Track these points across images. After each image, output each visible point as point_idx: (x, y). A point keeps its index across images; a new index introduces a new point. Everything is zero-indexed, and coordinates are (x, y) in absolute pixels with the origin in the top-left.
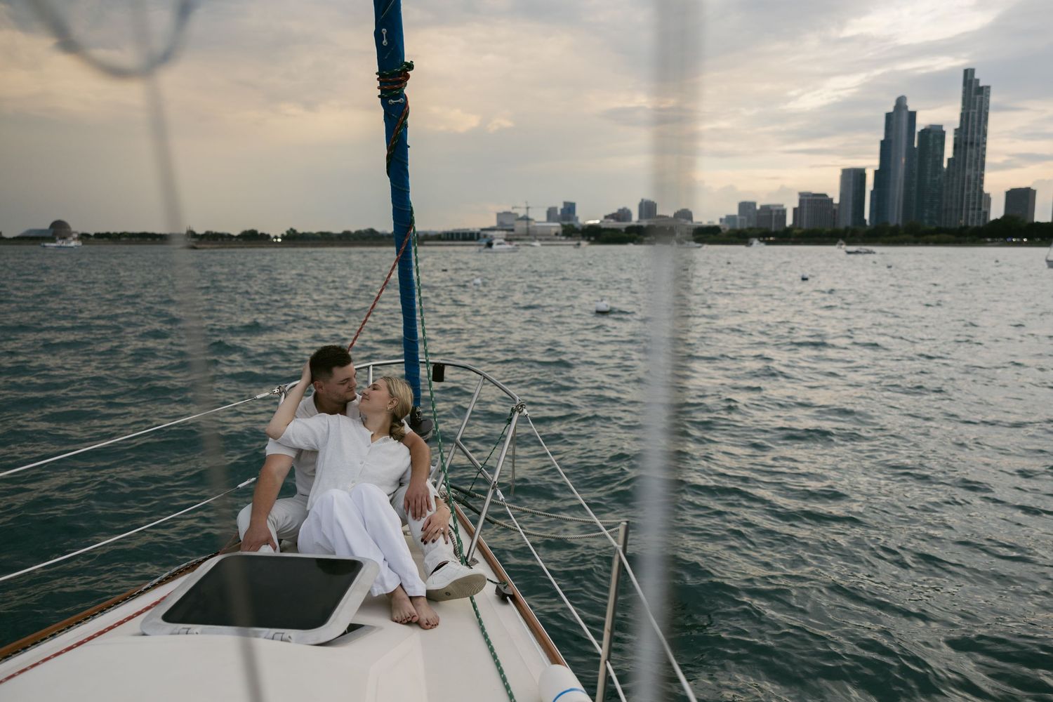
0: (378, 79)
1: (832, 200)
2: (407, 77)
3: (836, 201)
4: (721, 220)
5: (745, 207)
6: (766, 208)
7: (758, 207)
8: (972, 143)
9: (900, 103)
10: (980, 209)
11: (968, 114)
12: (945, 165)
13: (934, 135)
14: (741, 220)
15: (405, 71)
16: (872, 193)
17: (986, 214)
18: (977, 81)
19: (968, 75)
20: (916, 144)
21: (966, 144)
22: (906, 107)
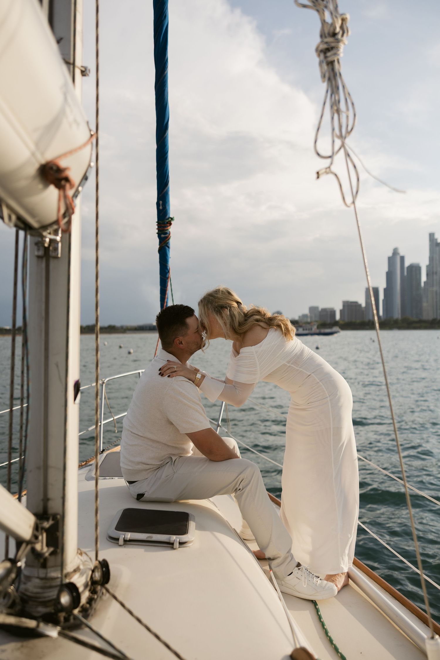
0: (157, 225)
1: (360, 305)
2: (171, 224)
3: (364, 305)
4: (299, 317)
5: (312, 309)
6: (324, 310)
7: (320, 309)
8: (436, 273)
9: (395, 252)
11: (433, 257)
13: (415, 269)
14: (311, 317)
15: (170, 221)
16: (383, 301)
18: (436, 240)
19: (432, 236)
20: (406, 273)
21: (433, 273)
22: (399, 254)
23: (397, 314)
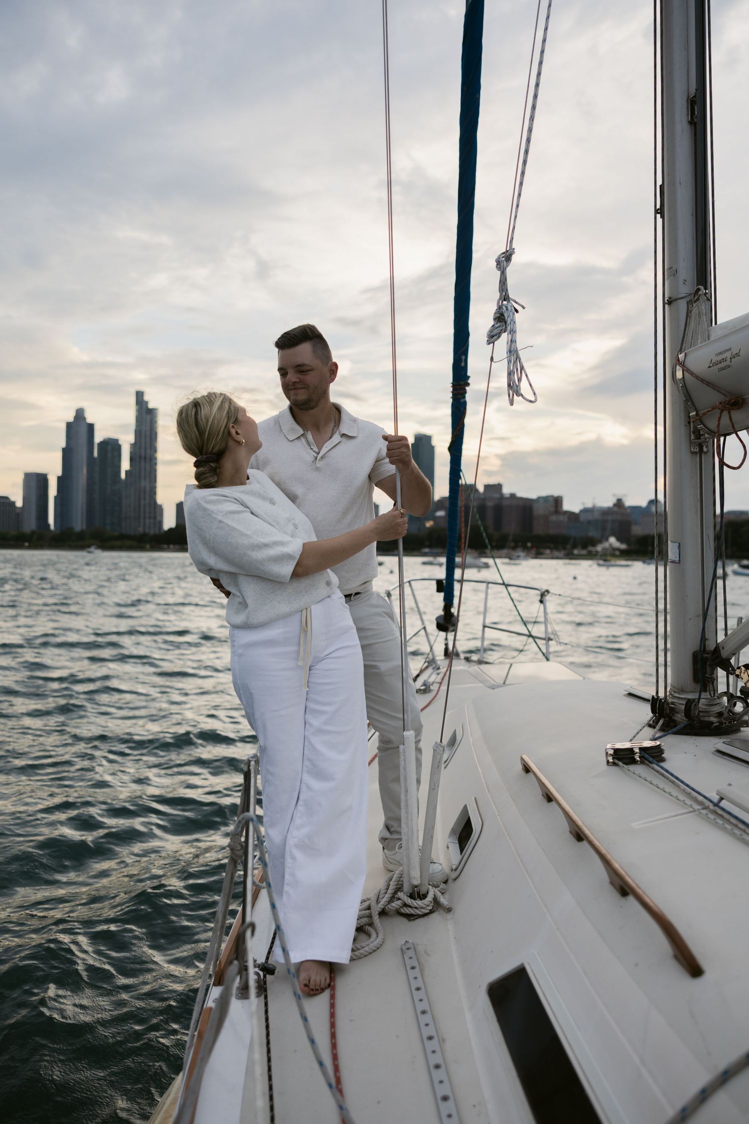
1: (14, 504)
3: (20, 504)
8: (145, 458)
9: (80, 414)
10: (155, 518)
11: (140, 431)
12: (123, 476)
13: (111, 447)
16: (56, 498)
17: (161, 523)
18: (147, 403)
19: (139, 395)
20: (96, 454)
21: (140, 457)
22: (84, 419)
23: (78, 524)
